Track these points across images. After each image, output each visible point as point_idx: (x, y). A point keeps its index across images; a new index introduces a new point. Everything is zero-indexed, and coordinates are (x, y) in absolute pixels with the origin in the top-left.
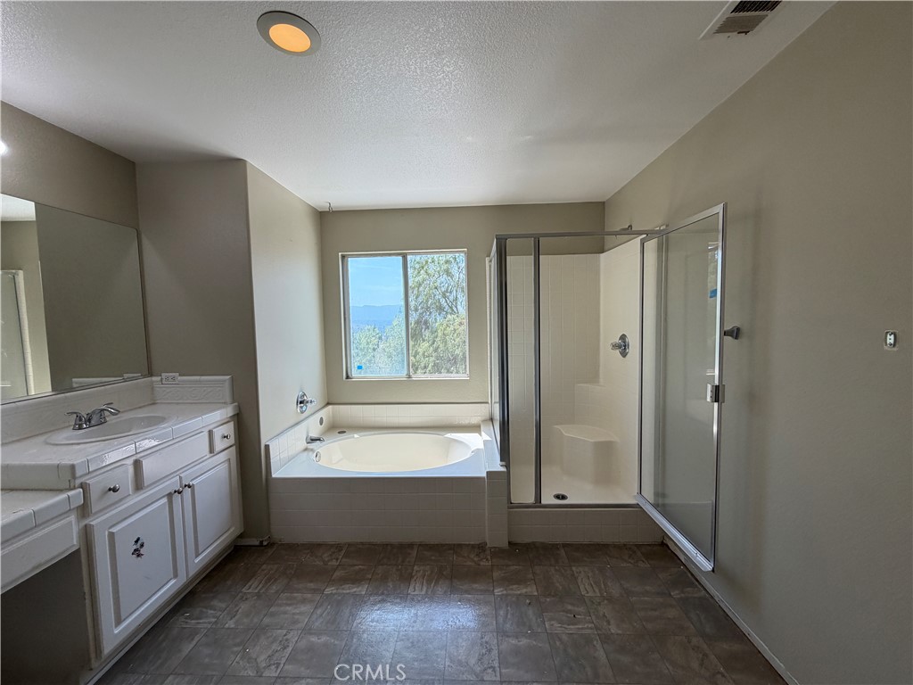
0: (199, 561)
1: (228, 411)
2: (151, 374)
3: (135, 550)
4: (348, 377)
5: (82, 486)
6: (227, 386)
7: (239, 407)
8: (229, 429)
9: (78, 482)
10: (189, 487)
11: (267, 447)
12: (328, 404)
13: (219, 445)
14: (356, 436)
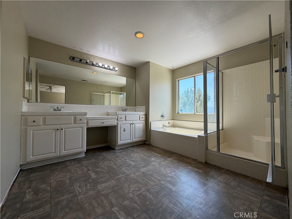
0: (135, 140)
1: (144, 113)
2: (136, 106)
3: (124, 130)
4: (178, 113)
5: (118, 116)
6: (145, 108)
7: (146, 113)
8: (144, 117)
9: (117, 115)
10: (134, 124)
11: (151, 122)
12: (173, 120)
13: (141, 119)
14: (177, 128)
